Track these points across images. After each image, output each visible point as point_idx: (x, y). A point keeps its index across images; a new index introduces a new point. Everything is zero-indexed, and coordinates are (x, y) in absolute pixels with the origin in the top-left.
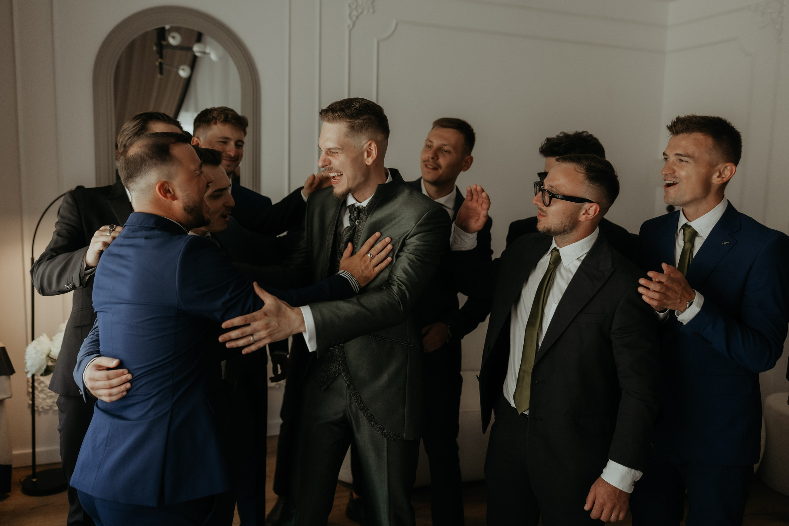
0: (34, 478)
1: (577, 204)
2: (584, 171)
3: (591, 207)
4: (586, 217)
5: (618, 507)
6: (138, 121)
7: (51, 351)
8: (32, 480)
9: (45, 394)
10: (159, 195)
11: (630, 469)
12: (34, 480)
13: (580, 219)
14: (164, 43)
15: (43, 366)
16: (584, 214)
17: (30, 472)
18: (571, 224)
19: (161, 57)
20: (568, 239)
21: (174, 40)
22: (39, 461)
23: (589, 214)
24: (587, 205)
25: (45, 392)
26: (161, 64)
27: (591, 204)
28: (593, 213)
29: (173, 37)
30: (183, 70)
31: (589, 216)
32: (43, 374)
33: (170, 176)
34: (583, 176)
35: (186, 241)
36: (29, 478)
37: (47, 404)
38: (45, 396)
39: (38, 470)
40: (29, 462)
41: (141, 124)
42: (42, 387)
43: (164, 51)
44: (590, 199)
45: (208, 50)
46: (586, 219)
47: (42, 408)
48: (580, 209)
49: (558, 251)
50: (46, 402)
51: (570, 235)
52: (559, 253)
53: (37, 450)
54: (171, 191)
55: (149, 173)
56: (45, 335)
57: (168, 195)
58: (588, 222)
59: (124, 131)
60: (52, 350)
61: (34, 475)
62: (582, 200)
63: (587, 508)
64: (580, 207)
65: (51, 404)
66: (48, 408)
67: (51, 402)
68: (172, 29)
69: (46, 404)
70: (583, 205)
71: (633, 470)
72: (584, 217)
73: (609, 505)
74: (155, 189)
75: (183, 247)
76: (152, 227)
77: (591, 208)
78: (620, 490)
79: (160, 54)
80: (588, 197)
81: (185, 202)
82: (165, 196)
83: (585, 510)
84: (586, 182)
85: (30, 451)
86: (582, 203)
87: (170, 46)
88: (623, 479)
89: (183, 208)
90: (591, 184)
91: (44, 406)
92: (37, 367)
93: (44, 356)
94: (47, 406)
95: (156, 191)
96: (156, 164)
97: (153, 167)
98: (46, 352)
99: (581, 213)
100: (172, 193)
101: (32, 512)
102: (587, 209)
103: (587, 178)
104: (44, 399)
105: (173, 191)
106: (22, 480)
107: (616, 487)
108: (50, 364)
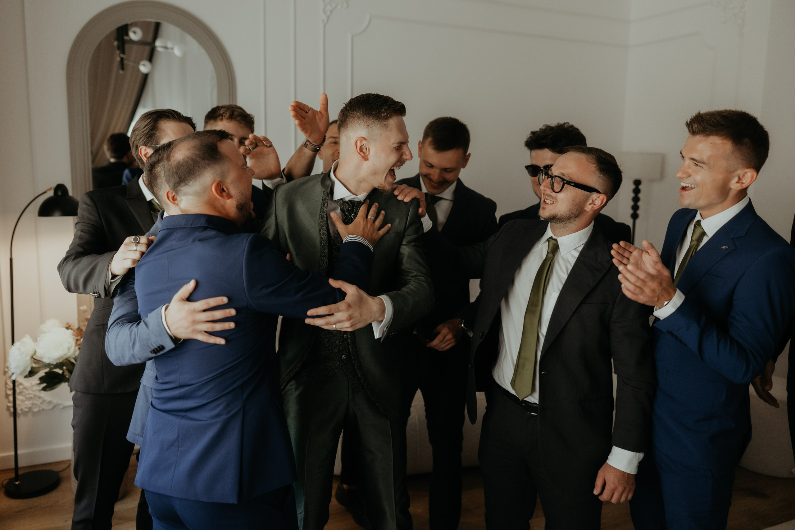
0: (17, 481)
1: (587, 193)
2: (595, 163)
3: (599, 197)
4: (592, 207)
5: (627, 489)
6: (149, 120)
7: (36, 352)
8: (15, 483)
9: (24, 396)
10: (215, 195)
11: (635, 453)
12: (17, 483)
13: (586, 209)
14: (126, 38)
15: (27, 367)
16: (590, 204)
17: (13, 475)
18: (577, 212)
19: (123, 52)
20: (569, 228)
21: (135, 35)
22: (21, 464)
23: (595, 205)
24: (595, 195)
25: (24, 394)
26: (122, 59)
27: (599, 195)
28: (600, 203)
29: (135, 32)
30: (144, 65)
31: (595, 206)
32: (28, 376)
33: (223, 175)
34: (595, 167)
35: (248, 239)
36: (11, 481)
37: (27, 406)
38: (24, 398)
39: (20, 472)
40: (12, 465)
41: (152, 123)
42: (20, 389)
43: (127, 47)
44: (599, 190)
45: (169, 45)
46: (592, 209)
47: (21, 410)
48: (588, 198)
49: (556, 240)
50: (25, 404)
51: (572, 224)
52: (558, 242)
53: (19, 452)
54: (225, 189)
55: (203, 175)
56: (28, 336)
57: (224, 194)
58: (592, 212)
59: (136, 131)
60: (38, 351)
61: (17, 478)
62: (590, 189)
63: (596, 492)
64: (588, 196)
65: (30, 406)
66: (27, 410)
67: (30, 404)
68: (135, 24)
69: (25, 406)
70: (591, 195)
71: (638, 454)
72: (590, 207)
73: (620, 489)
74: (211, 189)
75: (246, 245)
76: (204, 226)
77: (597, 199)
78: (628, 474)
79: (122, 48)
80: (597, 187)
81: (238, 200)
82: (222, 196)
83: (595, 495)
84: (598, 173)
85: (13, 453)
86: (591, 193)
87: (132, 42)
88: (630, 463)
89: (236, 206)
90: (602, 175)
91: (23, 408)
92: (22, 369)
93: (29, 358)
94: (26, 408)
95: (212, 192)
96: (209, 165)
97: (206, 168)
98: (31, 353)
99: (587, 203)
100: (227, 191)
101: (18, 515)
102: (594, 199)
103: (598, 169)
104: (23, 401)
105: (228, 189)
106: (5, 483)
107: (625, 471)
108: (34, 365)
